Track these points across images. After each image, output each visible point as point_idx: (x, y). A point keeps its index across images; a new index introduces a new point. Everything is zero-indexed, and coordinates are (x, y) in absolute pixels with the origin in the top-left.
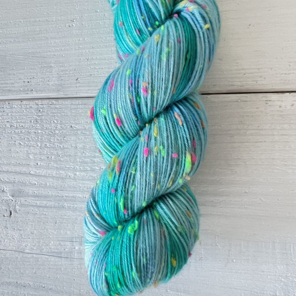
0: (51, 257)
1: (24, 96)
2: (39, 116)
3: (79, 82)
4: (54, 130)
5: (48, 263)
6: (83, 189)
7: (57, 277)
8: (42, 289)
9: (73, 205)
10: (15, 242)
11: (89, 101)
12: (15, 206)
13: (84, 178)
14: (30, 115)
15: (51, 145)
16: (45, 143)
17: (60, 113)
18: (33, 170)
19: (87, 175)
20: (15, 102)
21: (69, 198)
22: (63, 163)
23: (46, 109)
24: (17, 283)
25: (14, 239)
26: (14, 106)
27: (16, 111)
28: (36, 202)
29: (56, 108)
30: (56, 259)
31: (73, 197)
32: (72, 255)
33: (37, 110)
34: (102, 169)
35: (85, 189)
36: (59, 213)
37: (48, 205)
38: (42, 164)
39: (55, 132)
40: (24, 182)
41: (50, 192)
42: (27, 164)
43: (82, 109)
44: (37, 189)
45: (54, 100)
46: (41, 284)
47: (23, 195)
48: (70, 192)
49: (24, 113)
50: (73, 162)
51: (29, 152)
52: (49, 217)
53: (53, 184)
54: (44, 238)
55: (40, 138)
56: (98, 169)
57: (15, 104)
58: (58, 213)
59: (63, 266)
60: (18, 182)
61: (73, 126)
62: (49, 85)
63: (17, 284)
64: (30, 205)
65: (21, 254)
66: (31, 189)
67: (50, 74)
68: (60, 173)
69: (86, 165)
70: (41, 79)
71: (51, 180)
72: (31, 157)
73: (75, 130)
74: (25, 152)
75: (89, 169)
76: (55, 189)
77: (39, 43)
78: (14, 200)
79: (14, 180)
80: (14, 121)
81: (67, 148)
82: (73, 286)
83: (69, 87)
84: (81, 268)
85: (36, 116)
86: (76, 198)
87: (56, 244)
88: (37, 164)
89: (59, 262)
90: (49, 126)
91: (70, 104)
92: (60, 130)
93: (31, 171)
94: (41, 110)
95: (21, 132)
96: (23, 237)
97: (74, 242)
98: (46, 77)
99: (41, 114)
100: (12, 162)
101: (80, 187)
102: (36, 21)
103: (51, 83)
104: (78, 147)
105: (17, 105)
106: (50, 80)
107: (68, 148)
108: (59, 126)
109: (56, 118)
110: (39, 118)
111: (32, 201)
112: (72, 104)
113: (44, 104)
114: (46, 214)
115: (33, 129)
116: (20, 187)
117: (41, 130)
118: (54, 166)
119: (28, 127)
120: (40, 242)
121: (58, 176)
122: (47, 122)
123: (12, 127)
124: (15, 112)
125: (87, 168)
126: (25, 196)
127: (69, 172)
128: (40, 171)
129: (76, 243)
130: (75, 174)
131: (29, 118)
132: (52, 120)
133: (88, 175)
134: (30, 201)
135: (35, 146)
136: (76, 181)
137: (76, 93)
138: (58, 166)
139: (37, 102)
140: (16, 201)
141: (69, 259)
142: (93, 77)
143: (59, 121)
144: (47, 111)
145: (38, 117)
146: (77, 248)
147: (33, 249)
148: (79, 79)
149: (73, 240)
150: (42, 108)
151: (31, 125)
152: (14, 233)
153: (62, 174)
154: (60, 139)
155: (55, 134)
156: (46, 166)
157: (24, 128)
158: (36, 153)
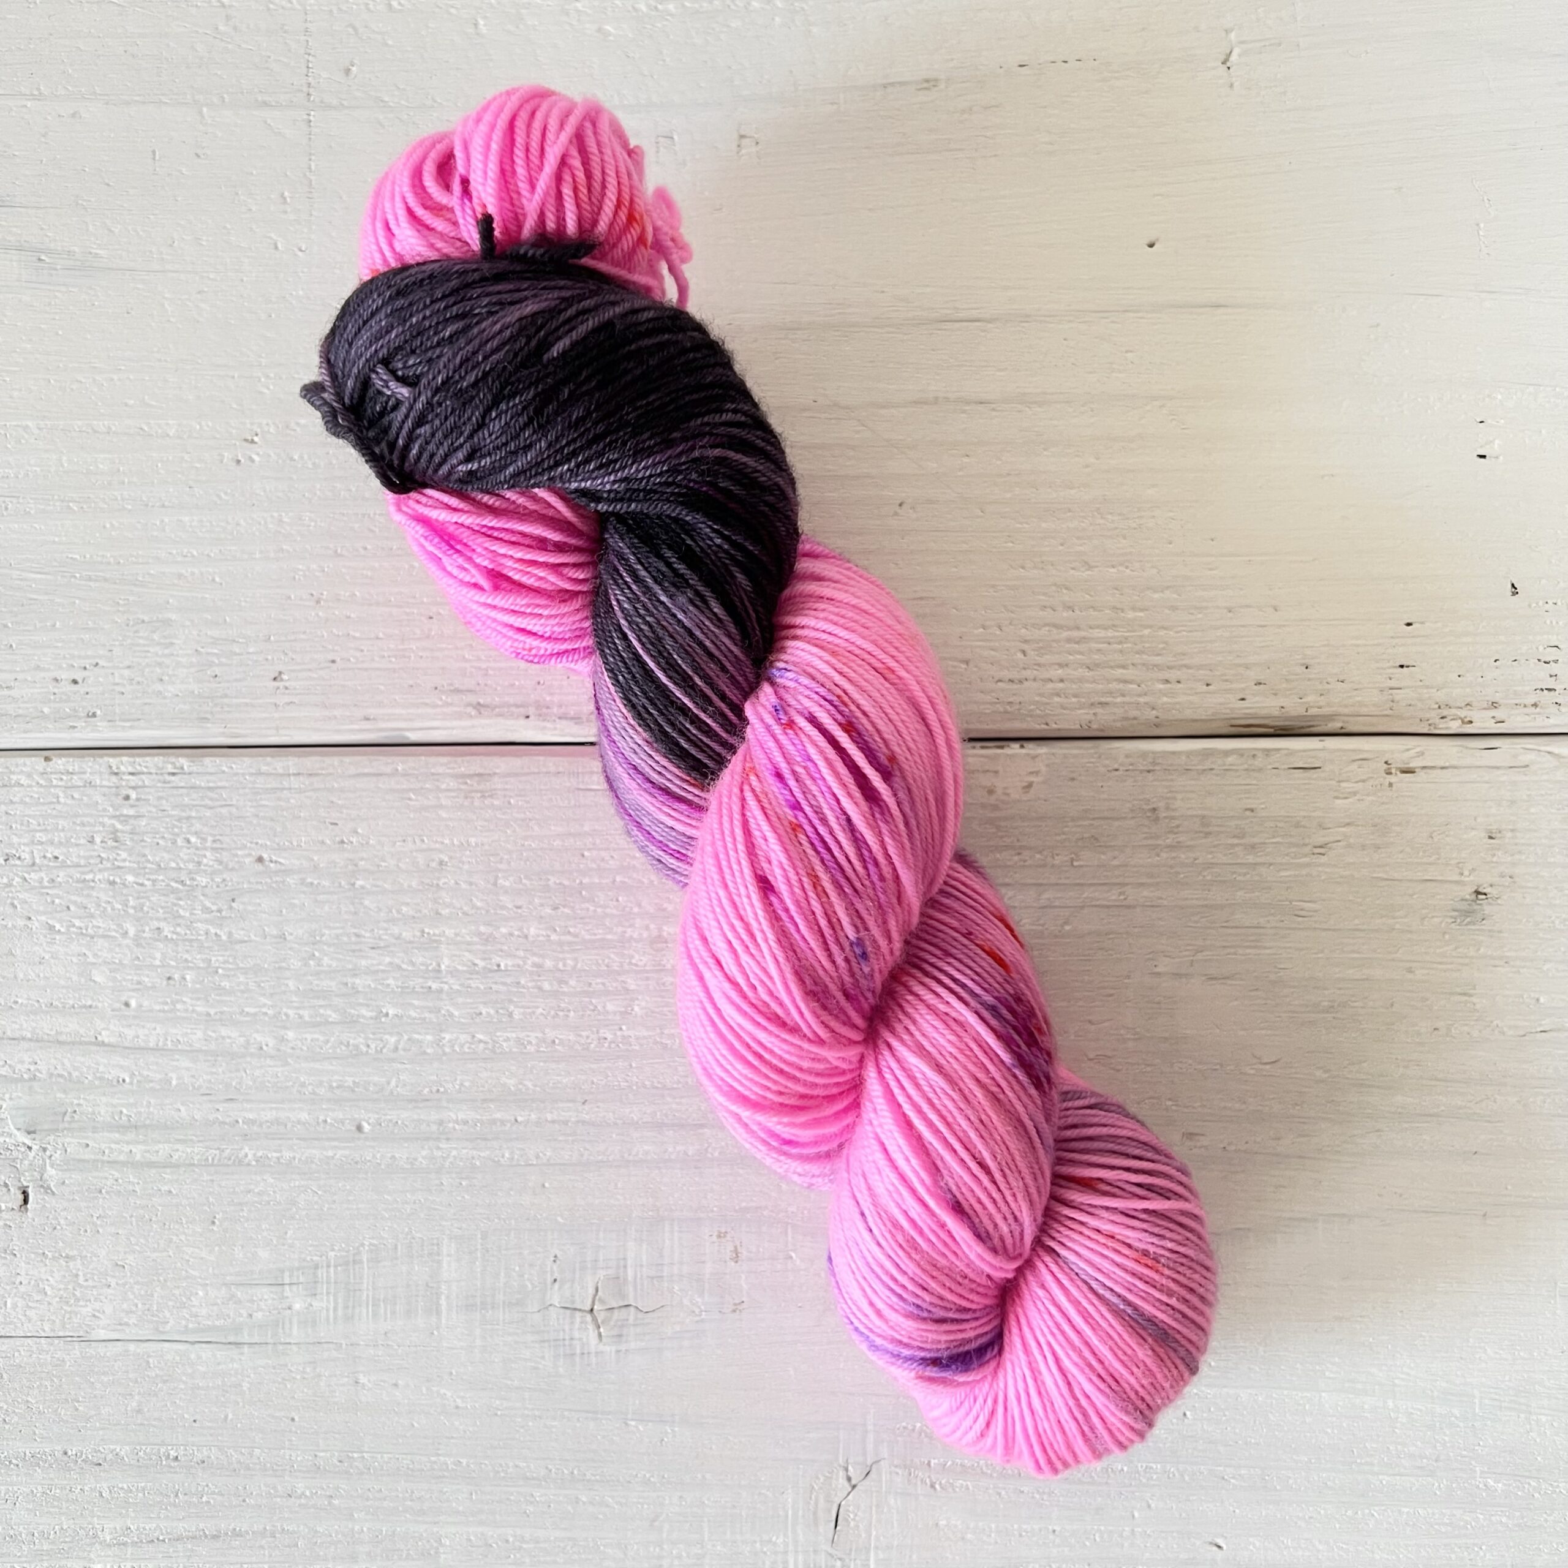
0: (197, 1346)
1: (60, 739)
2: (124, 819)
3: (286, 688)
4: (190, 872)
5: (190, 1371)
6: (314, 1093)
7: (226, 1417)
8: (171, 1467)
9: (281, 1151)
10: (49, 1304)
11: (328, 760)
12: (43, 1168)
13: (318, 1050)
14: (84, 815)
15: (178, 929)
16: (156, 924)
17: (211, 808)
18: (112, 1027)
19: (328, 1041)
20: (21, 761)
21: (261, 1125)
22: (232, 999)
23: (152, 790)
24: (66, 1453)
25: (46, 1294)
26: (14, 777)
27: (27, 800)
28: (126, 1148)
29: (192, 788)
30: (218, 1354)
31: (277, 1122)
32: (281, 1331)
33: (117, 795)
34: (387, 1015)
35: (322, 1091)
36: (223, 1184)
37: (175, 1157)
38: (146, 1003)
39: (193, 879)
40: (75, 1074)
41: (183, 1109)
42: (85, 1007)
43: (300, 791)
44: (132, 1101)
45: (187, 756)
46: (163, 1450)
47: (74, 1125)
48: (262, 1106)
49: (58, 807)
50: (272, 995)
51: (91, 959)
52: (185, 1202)
53: (193, 1076)
54: (165, 1281)
55: (131, 903)
56: (371, 1018)
57: (22, 772)
58: (220, 1186)
59: (249, 1377)
60: (51, 1075)
61: (265, 856)
62: (165, 698)
63: (65, 1458)
64: (103, 1162)
65: (77, 1349)
66: (104, 1099)
67: (166, 651)
68: (223, 1038)
69: (321, 1002)
70: (126, 672)
71: (186, 1063)
72: (98, 979)
73: (277, 872)
74: (75, 960)
75: (334, 1016)
76: (205, 1098)
77: (112, 525)
78: (35, 1147)
79: (32, 1068)
80: (20, 836)
81: (246, 942)
82: (290, 1440)
83: (246, 704)
84: (319, 1376)
85: (114, 817)
86: (289, 1125)
87: (216, 1297)
88: (127, 1005)
89: (232, 1360)
90: (165, 855)
91: (251, 774)
92: (214, 872)
93: (103, 1033)
94: (133, 795)
95: (53, 881)
96: (81, 1280)
97: (287, 1288)
98: (148, 665)
99: (131, 812)
100: (20, 1001)
101: (303, 1085)
102: (95, 432)
103: (170, 688)
104: (289, 938)
105: (29, 776)
106: (166, 678)
107: (250, 941)
108: (209, 859)
109: (198, 826)
110: (128, 828)
111: (113, 1146)
112: (260, 773)
113: (143, 773)
114: (170, 1192)
115: (100, 870)
116: (59, 1095)
117: (137, 875)
118: (193, 1011)
119: (82, 862)
120: (152, 1295)
121: (213, 1047)
122: (161, 842)
123: (12, 862)
124: (22, 802)
125: (329, 1012)
126: (82, 1129)
127: (257, 1031)
128: (141, 1032)
129: (294, 1288)
130: (283, 1040)
131: (83, 824)
132: (178, 835)
133: (333, 1039)
134: (103, 1146)
135: (114, 934)
136: (287, 1064)
137: (277, 729)
138: (212, 1012)
139: (111, 760)
140: (45, 1150)
141: (270, 1347)
142: (343, 669)
143: (210, 839)
144: (160, 798)
145: (121, 822)
146: (297, 1306)
147: (127, 1324)
148: (285, 677)
149: (283, 1278)
150: (134, 788)
151: (96, 854)
152: (43, 1270)
153: (228, 1041)
154: (214, 908)
155: (193, 888)
156: (164, 1011)
157: (64, 866)
158: (121, 963)
